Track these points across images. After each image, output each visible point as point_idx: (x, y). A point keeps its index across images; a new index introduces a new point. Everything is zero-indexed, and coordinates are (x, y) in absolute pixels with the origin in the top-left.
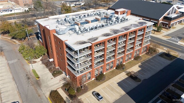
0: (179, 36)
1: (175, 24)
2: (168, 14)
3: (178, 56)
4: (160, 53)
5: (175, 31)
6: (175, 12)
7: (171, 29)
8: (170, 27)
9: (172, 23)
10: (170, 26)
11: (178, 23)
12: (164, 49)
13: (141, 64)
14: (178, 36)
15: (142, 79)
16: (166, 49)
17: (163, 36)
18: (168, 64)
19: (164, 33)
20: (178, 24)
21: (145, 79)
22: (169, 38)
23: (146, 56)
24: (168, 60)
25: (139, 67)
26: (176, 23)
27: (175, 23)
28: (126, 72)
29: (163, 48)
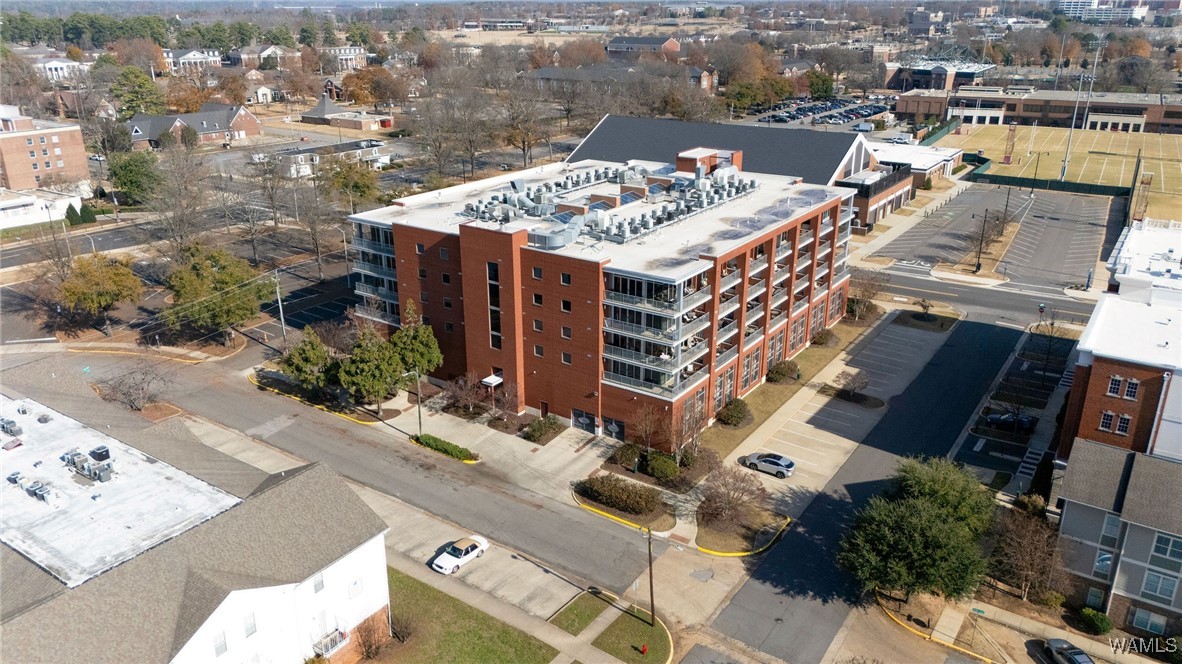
0: (922, 254)
1: (882, 211)
2: (847, 173)
3: (959, 315)
4: (891, 314)
5: (895, 240)
6: (866, 166)
7: (874, 232)
8: (870, 227)
9: (871, 209)
10: (868, 222)
11: (889, 208)
12: (896, 301)
13: (851, 357)
14: (917, 253)
15: (885, 398)
16: (906, 300)
17: (862, 259)
18: (942, 343)
19: (858, 248)
20: (891, 212)
21: (894, 395)
22: (891, 264)
23: (849, 328)
24: (934, 330)
25: (846, 365)
26: (884, 207)
27: (880, 208)
28: (813, 386)
29: (889, 298)
